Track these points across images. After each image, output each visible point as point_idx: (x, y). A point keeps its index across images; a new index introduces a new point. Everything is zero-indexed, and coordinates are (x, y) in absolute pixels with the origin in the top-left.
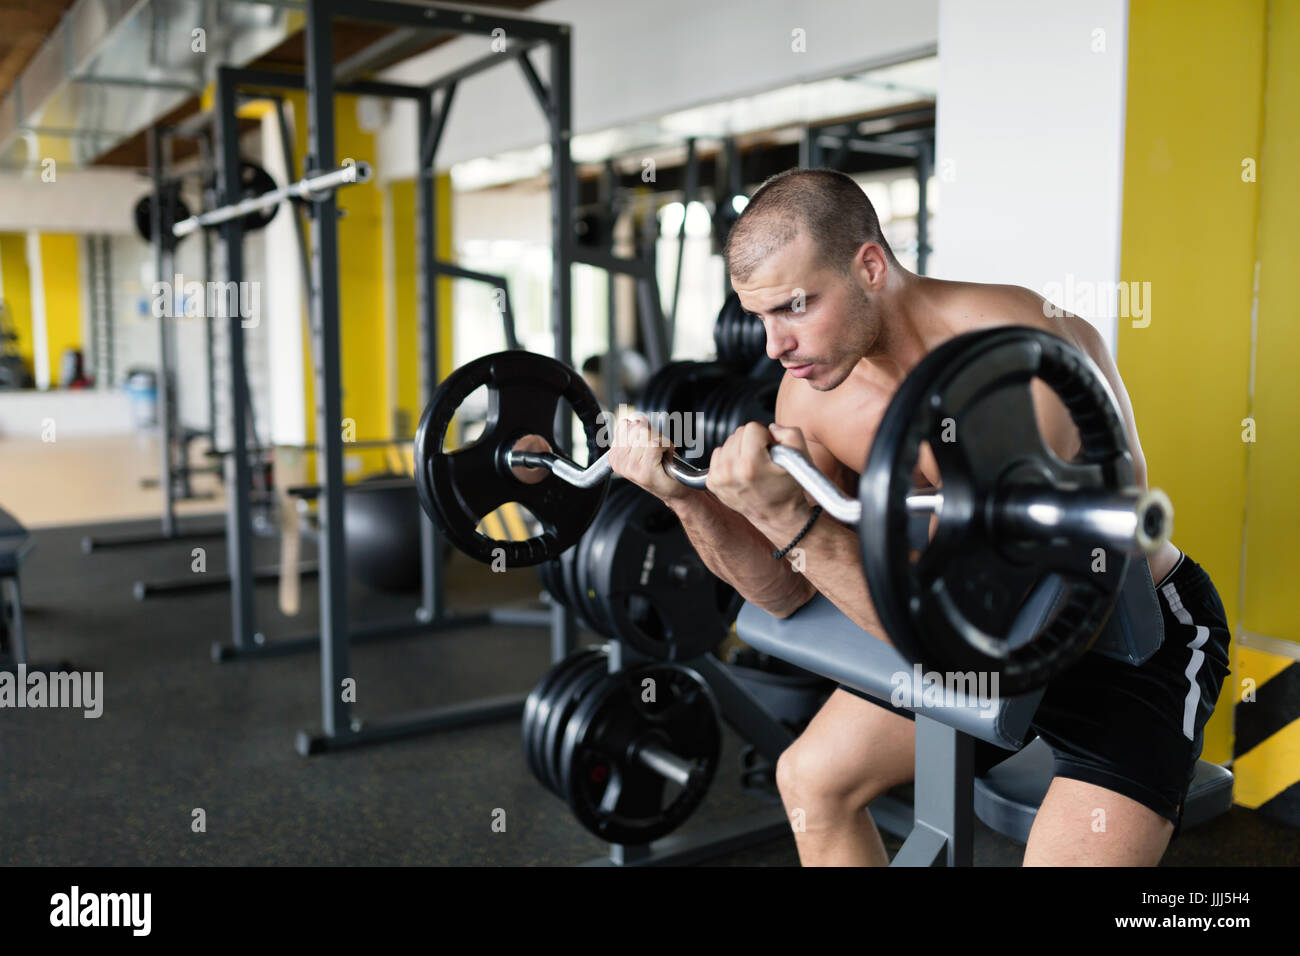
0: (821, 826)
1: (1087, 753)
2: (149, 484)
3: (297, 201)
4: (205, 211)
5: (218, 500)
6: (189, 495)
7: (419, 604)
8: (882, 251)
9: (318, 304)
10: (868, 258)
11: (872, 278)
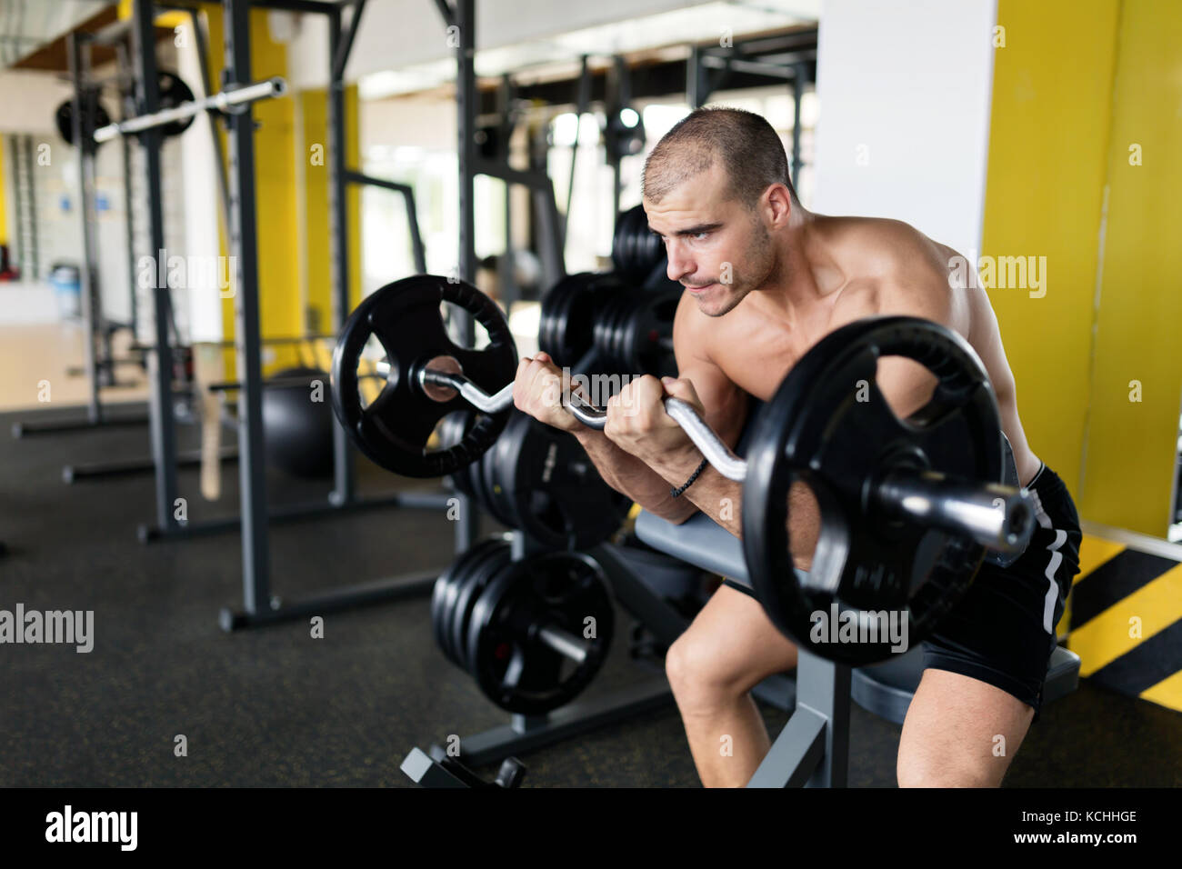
0: (708, 711)
1: (960, 647)
2: (74, 372)
3: (214, 113)
4: (124, 119)
5: (141, 388)
6: (113, 383)
7: (332, 488)
8: (787, 193)
9: (236, 211)
10: (775, 198)
11: (775, 217)
